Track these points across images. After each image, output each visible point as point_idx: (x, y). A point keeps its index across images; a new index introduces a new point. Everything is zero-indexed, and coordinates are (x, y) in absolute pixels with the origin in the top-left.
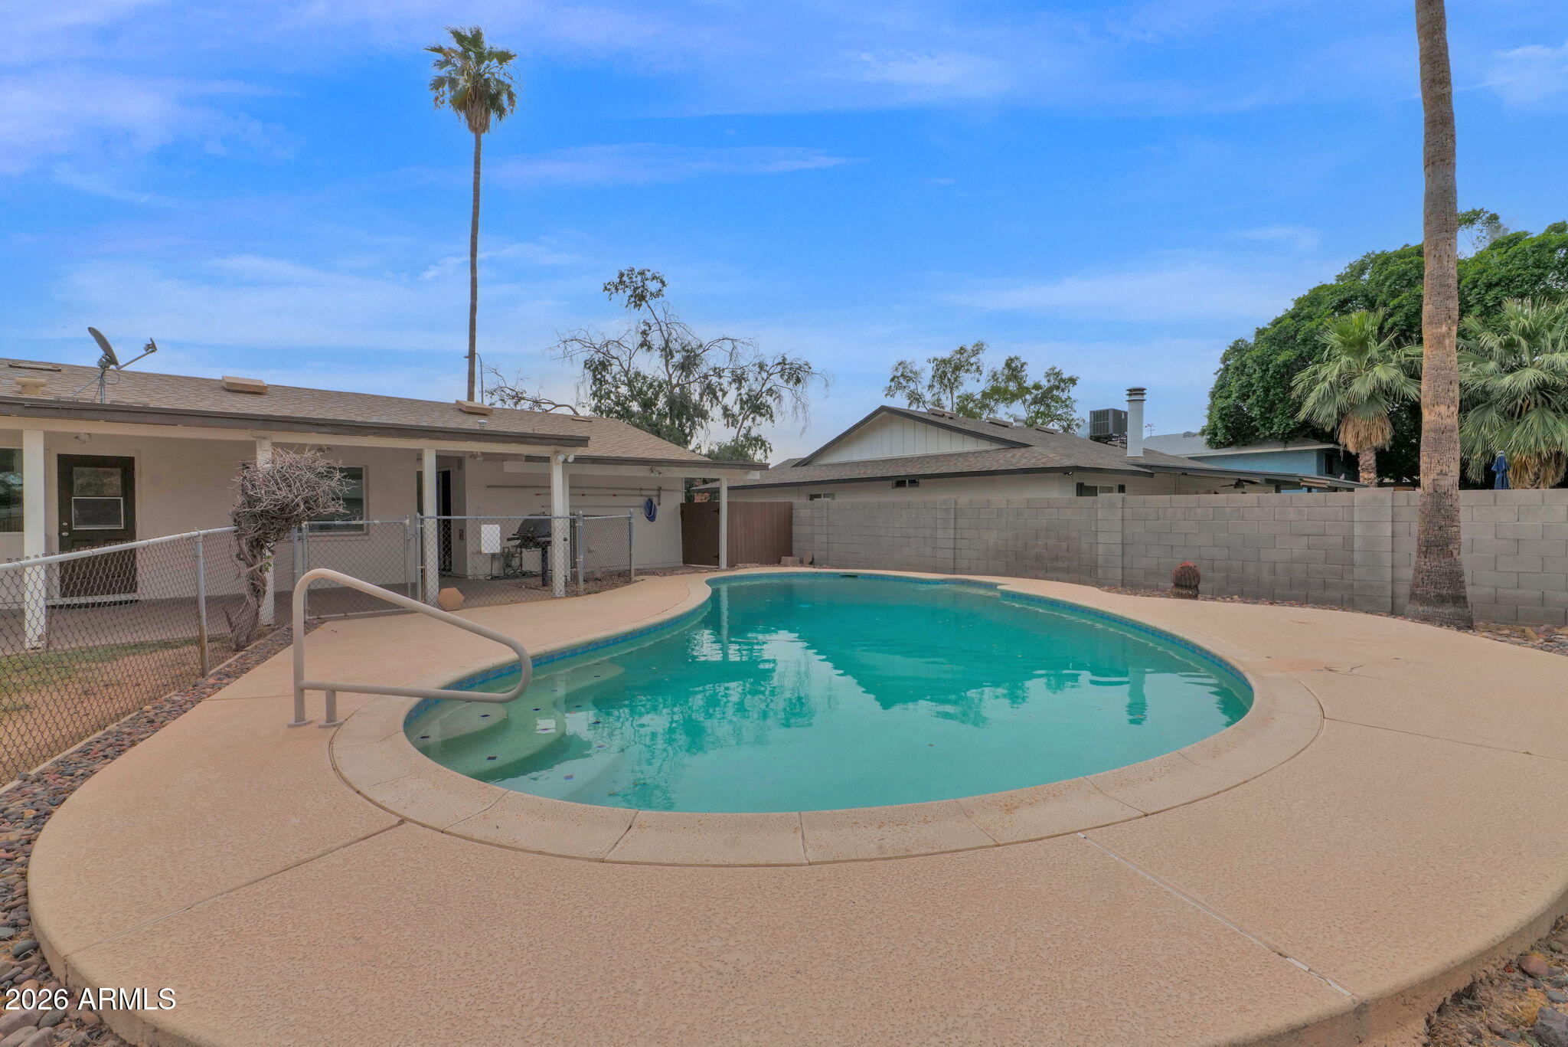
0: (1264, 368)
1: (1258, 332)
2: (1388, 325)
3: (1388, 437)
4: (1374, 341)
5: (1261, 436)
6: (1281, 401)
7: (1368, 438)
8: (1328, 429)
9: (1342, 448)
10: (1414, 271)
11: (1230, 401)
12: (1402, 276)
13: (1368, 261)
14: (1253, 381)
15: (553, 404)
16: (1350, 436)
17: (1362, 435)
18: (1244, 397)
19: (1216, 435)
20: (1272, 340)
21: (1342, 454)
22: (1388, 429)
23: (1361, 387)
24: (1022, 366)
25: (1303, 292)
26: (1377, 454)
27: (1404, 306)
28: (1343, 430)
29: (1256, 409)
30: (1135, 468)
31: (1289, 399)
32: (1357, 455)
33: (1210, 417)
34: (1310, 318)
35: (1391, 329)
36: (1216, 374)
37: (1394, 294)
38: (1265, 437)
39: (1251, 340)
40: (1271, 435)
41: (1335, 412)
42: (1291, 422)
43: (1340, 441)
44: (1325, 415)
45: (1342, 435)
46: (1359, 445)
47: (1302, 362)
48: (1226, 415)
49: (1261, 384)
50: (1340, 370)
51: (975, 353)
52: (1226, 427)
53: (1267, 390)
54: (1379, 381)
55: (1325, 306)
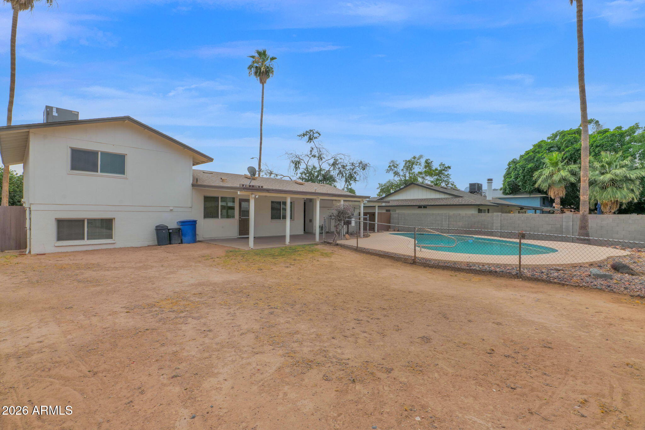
0: (523, 169)
1: (521, 156)
2: (564, 157)
3: (564, 194)
4: (560, 162)
5: (522, 192)
6: (529, 180)
7: (558, 194)
8: (545, 191)
9: (549, 197)
10: (573, 140)
11: (511, 179)
12: (569, 141)
13: (558, 133)
14: (519, 173)
15: (283, 176)
16: (552, 193)
17: (556, 193)
18: (516, 178)
19: (506, 191)
20: (526, 159)
21: (549, 198)
22: (564, 191)
23: (556, 178)
24: (431, 162)
25: (536, 142)
26: (561, 199)
27: (570, 151)
28: (550, 191)
29: (520, 182)
30: (493, 204)
31: (532, 180)
32: (554, 199)
33: (504, 184)
34: (539, 152)
35: (566, 158)
36: (506, 169)
37: (567, 147)
38: (523, 192)
39: (518, 159)
40: (525, 191)
41: (548, 185)
42: (532, 187)
43: (549, 194)
44: (544, 186)
45: (549, 193)
46: (555, 196)
47: (537, 168)
48: (510, 184)
49: (522, 174)
50: (550, 172)
51: (419, 159)
52: (510, 188)
53: (524, 176)
54: (562, 177)
55: (544, 149)
